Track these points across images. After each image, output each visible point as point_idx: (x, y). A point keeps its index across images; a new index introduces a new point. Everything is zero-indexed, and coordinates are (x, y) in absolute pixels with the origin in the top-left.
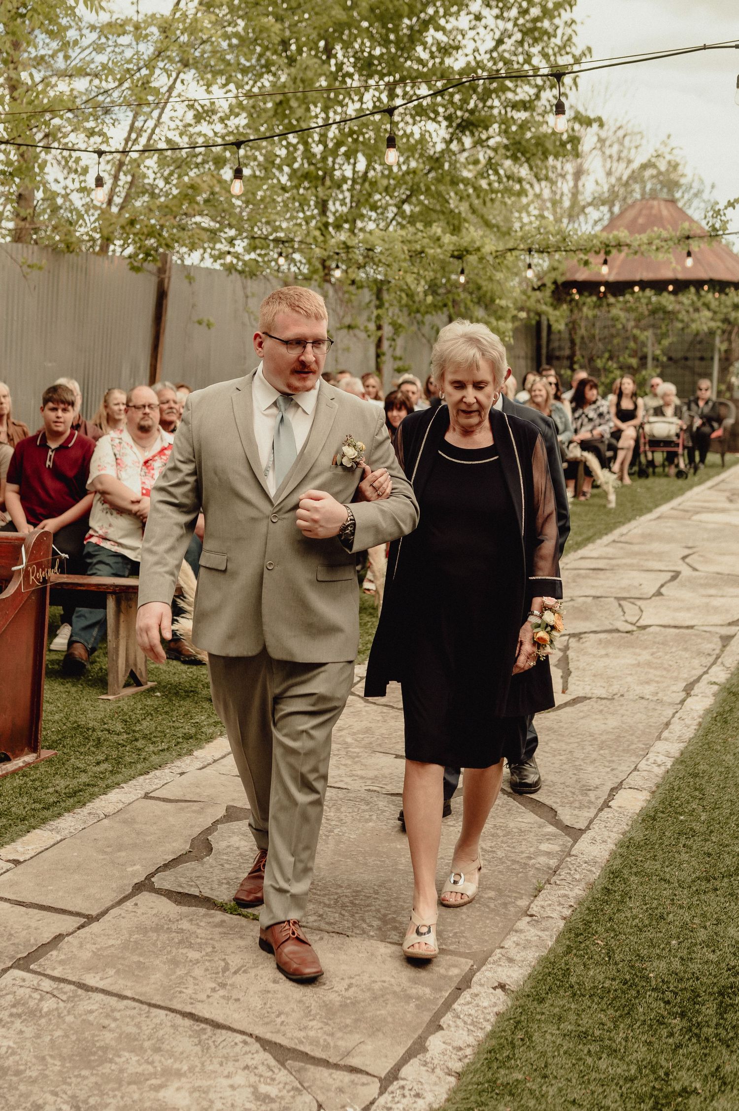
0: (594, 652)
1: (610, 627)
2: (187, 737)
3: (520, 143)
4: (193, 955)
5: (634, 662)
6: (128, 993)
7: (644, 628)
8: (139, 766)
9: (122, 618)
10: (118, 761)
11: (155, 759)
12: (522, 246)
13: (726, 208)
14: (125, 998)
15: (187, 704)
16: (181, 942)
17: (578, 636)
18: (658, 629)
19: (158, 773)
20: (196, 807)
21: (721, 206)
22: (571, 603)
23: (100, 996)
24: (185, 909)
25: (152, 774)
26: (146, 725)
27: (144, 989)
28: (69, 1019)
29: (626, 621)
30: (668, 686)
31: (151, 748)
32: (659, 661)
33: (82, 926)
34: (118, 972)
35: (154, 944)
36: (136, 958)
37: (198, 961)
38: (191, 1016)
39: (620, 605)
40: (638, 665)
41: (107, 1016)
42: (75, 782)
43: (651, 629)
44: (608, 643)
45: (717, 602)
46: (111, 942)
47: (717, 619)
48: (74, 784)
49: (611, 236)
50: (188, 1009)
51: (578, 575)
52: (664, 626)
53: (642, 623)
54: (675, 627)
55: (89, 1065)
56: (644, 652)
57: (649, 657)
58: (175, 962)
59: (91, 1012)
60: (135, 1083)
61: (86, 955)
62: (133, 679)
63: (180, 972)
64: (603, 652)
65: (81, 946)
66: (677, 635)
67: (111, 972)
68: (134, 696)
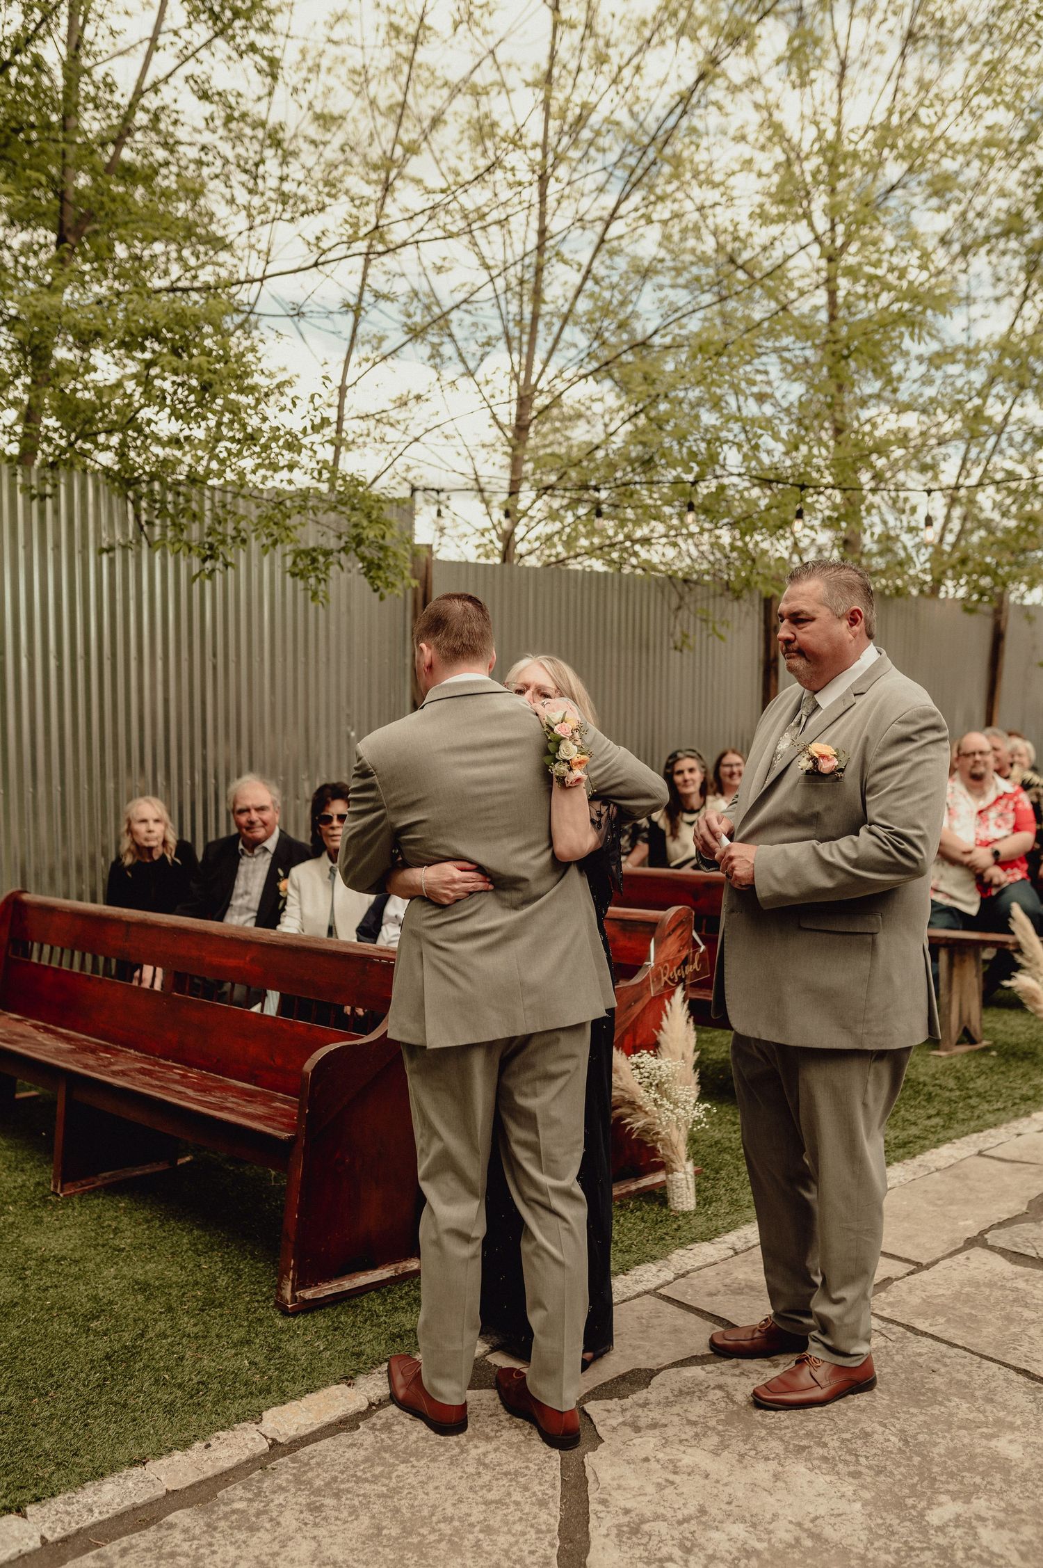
2: (1025, 1099)
4: (1028, 1314)
6: (960, 1343)
8: (973, 1124)
9: (956, 972)
10: (951, 1117)
11: (990, 1118)
14: (956, 1346)
15: (1025, 1066)
16: (1015, 1300)
19: (992, 1131)
20: (1033, 1169)
23: (930, 1341)
24: (1019, 1269)
25: (986, 1132)
26: (981, 1084)
27: (976, 1341)
28: (898, 1358)
31: (986, 1106)
33: (912, 1273)
34: (948, 1321)
35: (987, 1299)
36: (967, 1310)
37: (1033, 1322)
38: (1025, 1373)
41: (938, 1361)
42: (905, 1134)
46: (941, 1292)
48: (903, 1135)
50: (1023, 1366)
55: (917, 1404)
58: (1009, 1319)
59: (920, 1355)
60: (965, 1428)
61: (915, 1300)
62: (967, 1037)
63: (1014, 1329)
65: (910, 1291)
67: (942, 1320)
68: (968, 1053)
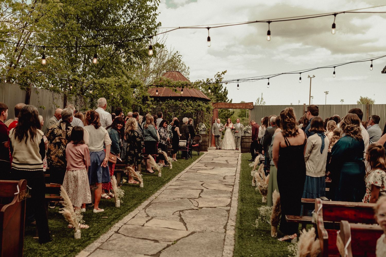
0: (190, 216)
1: (191, 208)
3: (139, 52)
5: (204, 219)
7: (201, 208)
12: (154, 85)
13: (221, 74)
17: (182, 211)
18: (206, 208)
21: (220, 74)
22: (174, 200)
29: (194, 206)
30: (219, 227)
32: (211, 219)
39: (190, 200)
40: (205, 220)
43: (204, 208)
44: (192, 214)
45: (219, 199)
47: (222, 205)
49: (184, 82)
51: (172, 191)
52: (207, 207)
53: (200, 206)
54: (210, 207)
56: (205, 216)
57: (208, 218)
64: (192, 216)
66: (212, 210)
